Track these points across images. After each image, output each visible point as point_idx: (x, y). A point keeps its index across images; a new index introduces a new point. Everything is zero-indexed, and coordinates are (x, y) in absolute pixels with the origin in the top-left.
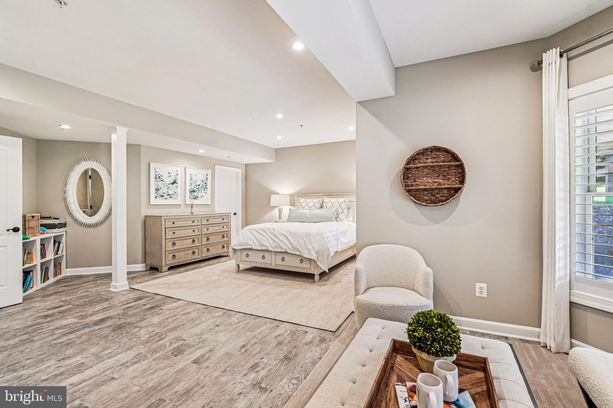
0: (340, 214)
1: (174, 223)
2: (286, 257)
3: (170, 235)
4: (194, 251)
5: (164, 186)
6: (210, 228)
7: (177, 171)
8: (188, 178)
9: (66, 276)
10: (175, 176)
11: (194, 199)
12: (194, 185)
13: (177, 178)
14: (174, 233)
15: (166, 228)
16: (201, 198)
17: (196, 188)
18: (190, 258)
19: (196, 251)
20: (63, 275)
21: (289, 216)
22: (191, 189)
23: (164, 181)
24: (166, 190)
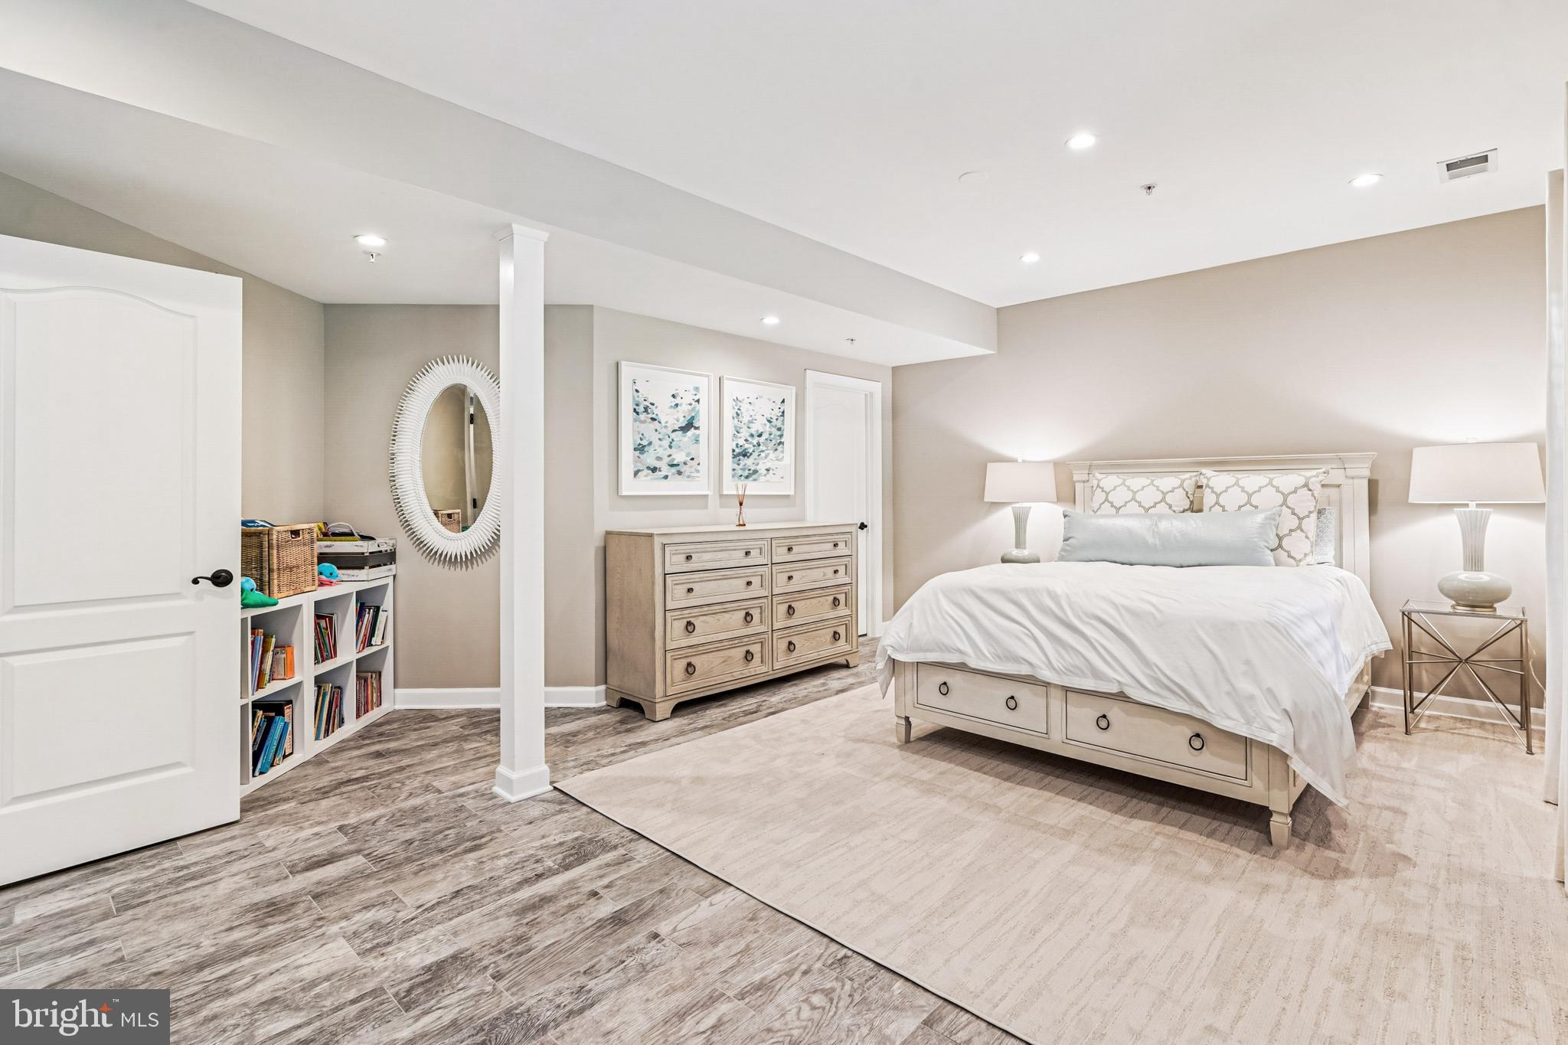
0: (1289, 535)
1: (689, 558)
2: (1115, 712)
3: (677, 598)
4: (748, 652)
5: (661, 436)
6: (796, 575)
7: (697, 389)
8: (729, 412)
9: (395, 711)
10: (690, 404)
11: (747, 477)
12: (745, 433)
13: (698, 412)
14: (690, 590)
15: (665, 574)
16: (765, 475)
17: (751, 443)
18: (737, 675)
19: (755, 649)
20: (387, 707)
21: (1065, 540)
22: (737, 445)
23: (660, 422)
24: (665, 449)
